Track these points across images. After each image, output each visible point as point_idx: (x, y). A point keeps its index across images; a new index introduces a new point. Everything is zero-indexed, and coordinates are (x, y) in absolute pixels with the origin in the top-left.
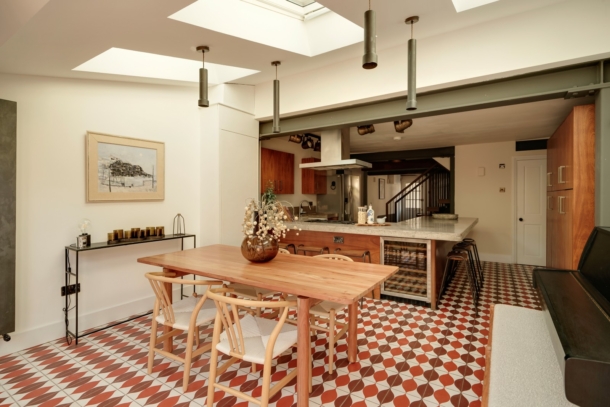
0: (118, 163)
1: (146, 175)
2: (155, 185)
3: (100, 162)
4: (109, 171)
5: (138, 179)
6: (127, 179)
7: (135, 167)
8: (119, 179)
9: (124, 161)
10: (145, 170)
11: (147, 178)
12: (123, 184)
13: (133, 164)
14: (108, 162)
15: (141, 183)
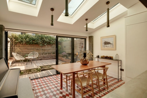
0: (105, 42)
1: (111, 44)
2: (113, 46)
3: (103, 42)
4: (104, 44)
5: (109, 45)
6: (107, 45)
7: (109, 42)
8: (106, 45)
9: (106, 41)
10: (111, 43)
11: (111, 45)
12: (106, 46)
13: (108, 42)
14: (104, 42)
15: (110, 46)
